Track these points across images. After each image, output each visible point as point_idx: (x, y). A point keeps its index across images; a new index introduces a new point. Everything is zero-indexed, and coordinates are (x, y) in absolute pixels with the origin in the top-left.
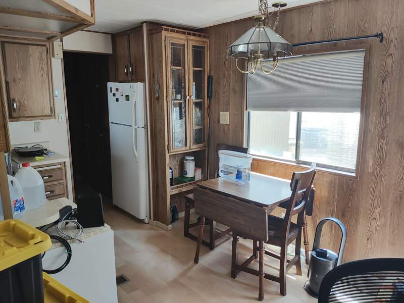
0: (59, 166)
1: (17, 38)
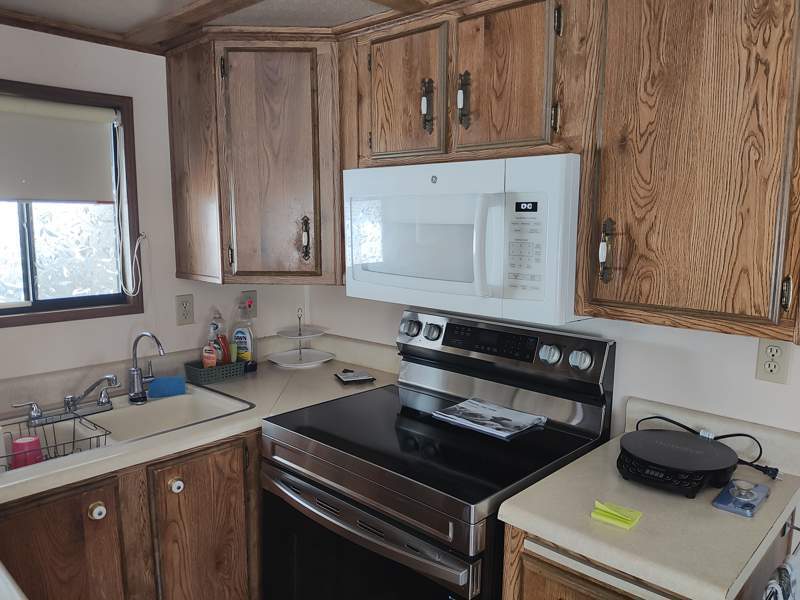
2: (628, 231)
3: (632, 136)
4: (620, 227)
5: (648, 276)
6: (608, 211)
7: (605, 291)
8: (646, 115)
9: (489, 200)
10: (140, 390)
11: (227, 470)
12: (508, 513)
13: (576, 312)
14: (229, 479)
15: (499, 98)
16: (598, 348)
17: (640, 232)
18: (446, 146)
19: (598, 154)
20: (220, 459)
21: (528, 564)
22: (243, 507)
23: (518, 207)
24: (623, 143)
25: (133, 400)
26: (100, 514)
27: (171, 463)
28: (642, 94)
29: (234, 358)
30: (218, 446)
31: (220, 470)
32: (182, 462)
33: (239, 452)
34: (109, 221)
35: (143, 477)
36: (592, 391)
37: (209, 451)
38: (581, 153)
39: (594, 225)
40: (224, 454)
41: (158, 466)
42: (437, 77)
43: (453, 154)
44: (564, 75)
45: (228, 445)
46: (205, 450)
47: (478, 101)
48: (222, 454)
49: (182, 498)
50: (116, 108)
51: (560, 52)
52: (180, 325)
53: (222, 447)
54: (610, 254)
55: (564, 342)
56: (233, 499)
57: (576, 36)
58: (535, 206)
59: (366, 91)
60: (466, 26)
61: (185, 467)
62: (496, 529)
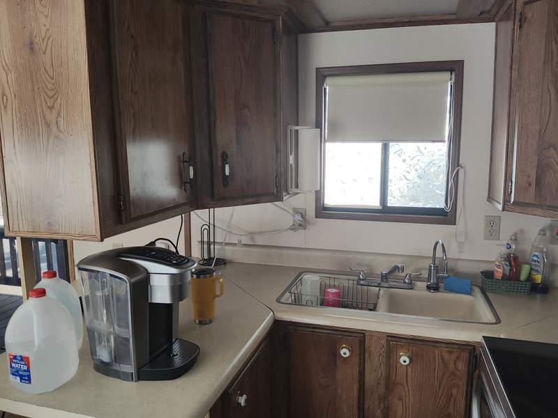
10: (435, 281)
11: (451, 366)
14: (453, 374)
20: (446, 356)
22: (464, 402)
25: (429, 288)
26: (345, 354)
27: (403, 340)
29: (523, 276)
30: (448, 343)
31: (445, 364)
32: (415, 343)
33: (465, 355)
34: (442, 155)
35: (383, 342)
37: (437, 345)
40: (451, 352)
41: (393, 339)
45: (457, 346)
46: (435, 343)
48: (449, 351)
49: (410, 370)
50: (451, 71)
52: (485, 239)
53: (452, 346)
56: (454, 391)
61: (414, 348)
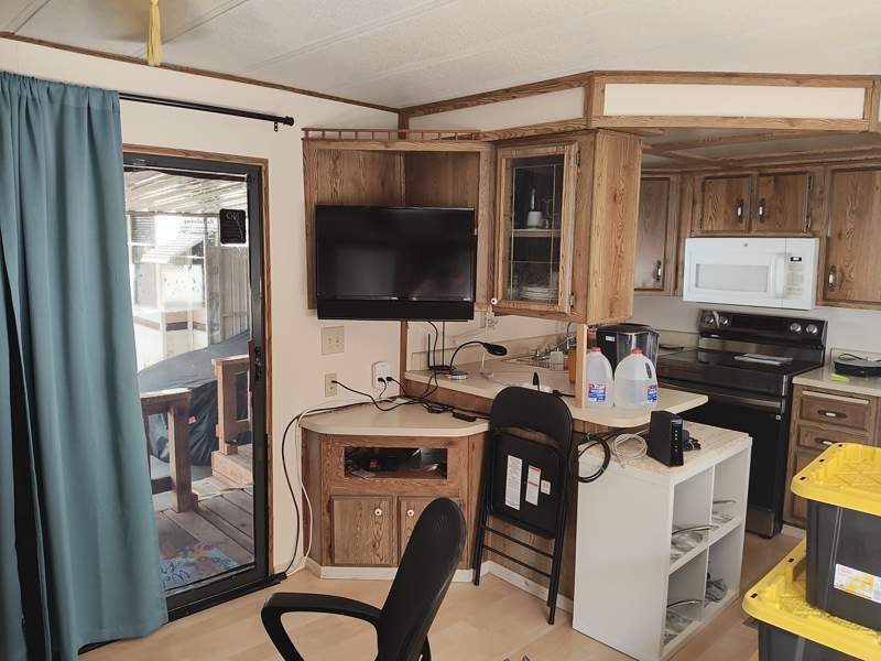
0: (866, 402)
1: (855, 162)
2: (841, 271)
3: (843, 232)
4: (838, 268)
5: (850, 289)
6: (832, 262)
7: (830, 295)
8: (849, 226)
9: (780, 254)
12: (796, 380)
13: (817, 304)
15: (780, 211)
16: (821, 324)
17: (847, 271)
18: (750, 230)
19: (828, 239)
21: (805, 400)
23: (792, 259)
24: (840, 236)
28: (848, 217)
36: (817, 343)
38: (820, 238)
39: (826, 267)
42: (746, 198)
43: (753, 233)
44: (812, 206)
47: (769, 212)
51: (811, 195)
54: (835, 279)
55: (805, 322)
57: (818, 190)
58: (800, 259)
59: (699, 199)
60: (762, 179)
62: (791, 386)
